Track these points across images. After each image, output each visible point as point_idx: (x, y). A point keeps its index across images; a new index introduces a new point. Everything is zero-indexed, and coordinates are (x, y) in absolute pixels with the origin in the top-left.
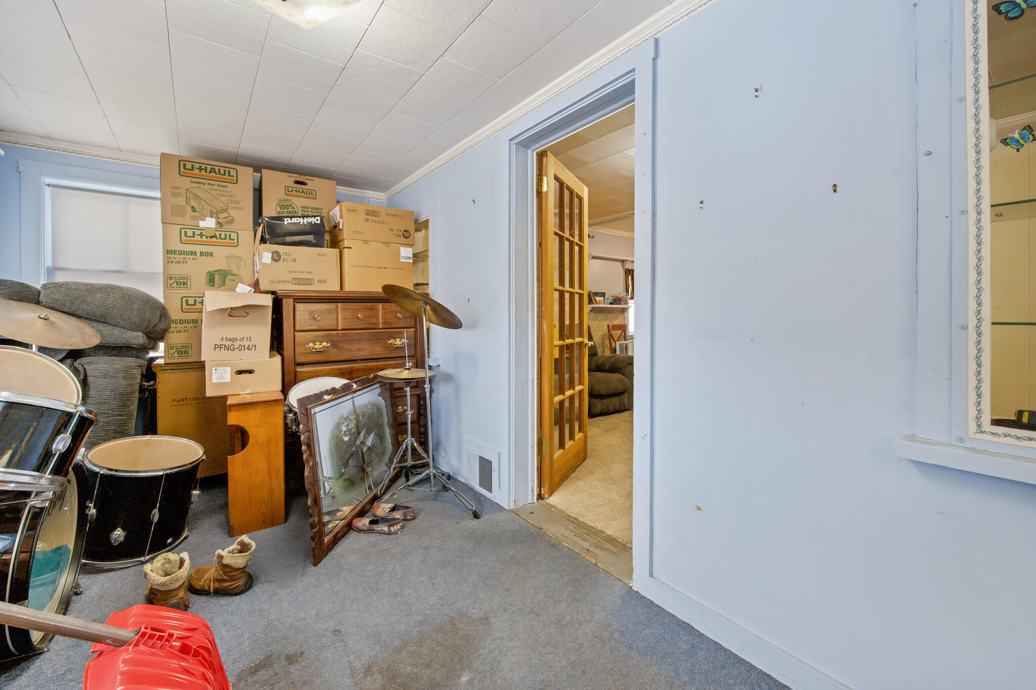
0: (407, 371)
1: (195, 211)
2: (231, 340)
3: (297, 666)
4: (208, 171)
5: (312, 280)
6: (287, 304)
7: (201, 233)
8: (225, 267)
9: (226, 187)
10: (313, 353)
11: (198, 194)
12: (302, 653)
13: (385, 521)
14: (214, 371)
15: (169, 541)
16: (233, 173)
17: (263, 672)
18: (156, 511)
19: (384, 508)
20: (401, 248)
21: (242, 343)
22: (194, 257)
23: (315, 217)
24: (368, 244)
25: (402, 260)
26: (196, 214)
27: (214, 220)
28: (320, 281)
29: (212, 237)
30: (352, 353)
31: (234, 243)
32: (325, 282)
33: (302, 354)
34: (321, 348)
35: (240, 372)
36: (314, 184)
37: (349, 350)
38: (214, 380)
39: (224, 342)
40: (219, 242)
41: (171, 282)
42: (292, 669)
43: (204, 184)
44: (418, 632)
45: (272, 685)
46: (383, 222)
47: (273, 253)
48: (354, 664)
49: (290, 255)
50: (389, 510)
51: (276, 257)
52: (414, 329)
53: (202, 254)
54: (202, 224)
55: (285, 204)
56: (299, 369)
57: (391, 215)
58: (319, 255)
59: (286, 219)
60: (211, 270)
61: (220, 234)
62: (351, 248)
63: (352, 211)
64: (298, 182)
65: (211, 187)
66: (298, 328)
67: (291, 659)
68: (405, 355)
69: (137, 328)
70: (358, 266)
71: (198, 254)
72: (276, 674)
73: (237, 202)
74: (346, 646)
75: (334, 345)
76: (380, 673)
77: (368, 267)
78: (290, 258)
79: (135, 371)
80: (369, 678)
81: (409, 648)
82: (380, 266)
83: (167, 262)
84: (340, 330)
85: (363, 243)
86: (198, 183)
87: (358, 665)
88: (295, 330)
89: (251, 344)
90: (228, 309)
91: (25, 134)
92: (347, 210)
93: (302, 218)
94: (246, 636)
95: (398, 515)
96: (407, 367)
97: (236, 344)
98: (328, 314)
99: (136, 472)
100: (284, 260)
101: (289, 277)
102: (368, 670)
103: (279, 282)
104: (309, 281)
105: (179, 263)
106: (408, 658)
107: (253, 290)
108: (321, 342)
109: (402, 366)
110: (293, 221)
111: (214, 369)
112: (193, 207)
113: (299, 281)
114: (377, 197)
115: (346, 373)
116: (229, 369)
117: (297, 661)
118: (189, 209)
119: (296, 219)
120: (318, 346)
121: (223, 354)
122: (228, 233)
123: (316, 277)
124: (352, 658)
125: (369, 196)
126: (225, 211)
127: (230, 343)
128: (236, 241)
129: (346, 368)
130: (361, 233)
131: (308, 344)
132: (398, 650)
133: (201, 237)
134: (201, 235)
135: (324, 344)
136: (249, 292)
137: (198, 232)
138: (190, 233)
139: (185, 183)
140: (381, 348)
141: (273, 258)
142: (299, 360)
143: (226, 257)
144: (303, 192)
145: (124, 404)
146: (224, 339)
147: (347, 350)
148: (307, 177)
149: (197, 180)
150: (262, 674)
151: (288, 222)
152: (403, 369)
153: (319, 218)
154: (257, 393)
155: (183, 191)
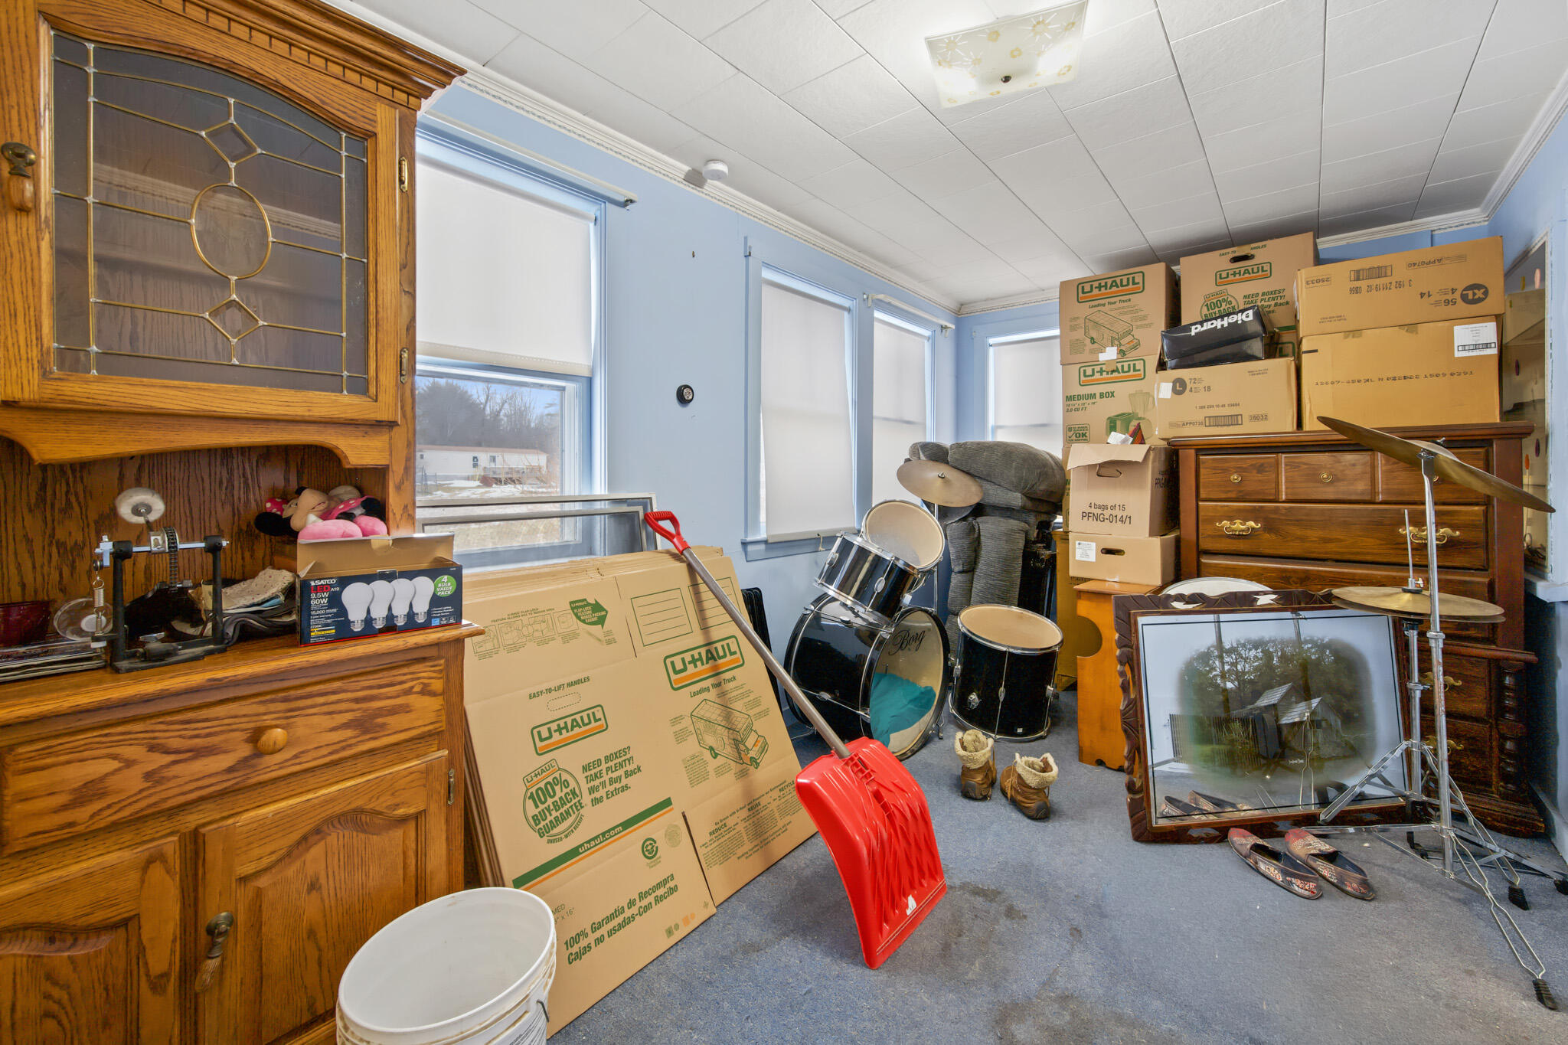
0: (1408, 596)
1: (1094, 342)
2: (1100, 507)
3: (1008, 923)
4: (1109, 286)
5: (1240, 417)
6: (1188, 457)
7: (1101, 369)
8: (1128, 409)
9: (1130, 300)
10: (1229, 536)
11: (1097, 320)
12: (1025, 917)
13: (1292, 864)
14: (1077, 546)
15: (1020, 730)
16: (1139, 278)
17: (981, 899)
18: (1002, 689)
19: (1310, 845)
20: (1456, 328)
21: (1114, 513)
22: (1094, 400)
23: (1242, 311)
24: (1361, 335)
25: (1457, 354)
26: (1096, 346)
27: (1115, 349)
28: (1256, 418)
29: (1113, 371)
30: (1307, 545)
31: (1140, 375)
32: (1265, 417)
33: (1209, 536)
34: (1243, 531)
35: (1109, 551)
36: (1264, 253)
37: (1302, 539)
38: (1078, 558)
39: (1093, 510)
40: (1121, 377)
41: (1070, 434)
42: (1003, 920)
43: (1104, 305)
44: (1170, 1030)
45: (976, 916)
46: (1399, 285)
47: (1175, 382)
48: (1058, 978)
49: (1201, 381)
50: (1317, 852)
51: (1179, 387)
52: (1483, 508)
53: (1102, 395)
54: (1103, 357)
55: (1215, 301)
56: (1204, 560)
57: (1423, 263)
58: (1252, 373)
59: (1193, 327)
60: (1113, 414)
61: (1123, 366)
62: (1316, 351)
63: (1318, 281)
64: (1236, 260)
65: (1113, 306)
66: (1203, 495)
67: (1010, 912)
68: (1405, 562)
69: (1016, 488)
70: (1332, 383)
71: (1098, 396)
72: (988, 912)
73: (1144, 318)
74: (1070, 953)
75: (1270, 526)
76: (1073, 1014)
77: (1359, 381)
78: (1201, 386)
79: (1017, 536)
80: (1057, 1006)
81: (1136, 1033)
82: (1390, 376)
83: (1067, 410)
84: (1284, 502)
85: (1346, 337)
86: (1098, 305)
87: (1061, 982)
88: (1198, 498)
89: (1125, 514)
90: (1096, 465)
91: (975, 302)
92: (1307, 283)
93: (1219, 320)
94: (1001, 859)
95: (1326, 870)
96: (1410, 587)
97: (1107, 513)
98: (1258, 473)
99: (991, 642)
100: (1191, 391)
101: (1200, 416)
102: (1064, 999)
103: (1184, 424)
104: (1234, 420)
105: (1078, 410)
106: (1122, 1040)
107: (1131, 439)
108: (1245, 520)
109: (1400, 583)
110: (1205, 328)
111: (1077, 542)
112: (1092, 338)
113: (1216, 421)
114: (1457, 222)
115: (1293, 579)
116: (1093, 545)
117: (1013, 919)
118: (1088, 341)
119: (1209, 323)
120: (1238, 526)
121: (1092, 525)
122: (1132, 363)
123: (1245, 411)
124: (1063, 970)
125: (1434, 227)
126: (1129, 333)
127: (1100, 511)
128: (1142, 372)
129: (1294, 571)
130: (1340, 318)
131: (1220, 522)
132: (1119, 1019)
133: (1101, 375)
134: (1101, 372)
135: (1252, 524)
136: (1124, 441)
137: (1097, 368)
138: (1089, 372)
139: (1084, 310)
140: (1378, 542)
141: (1175, 391)
142: (1205, 544)
143: (1130, 395)
144: (1247, 272)
145: (1007, 570)
146: (1093, 505)
147: (1297, 538)
148: (1253, 245)
149: (1096, 303)
150: (979, 901)
151: (1197, 331)
152: (1400, 590)
153: (1250, 312)
154: (1128, 583)
155: (1081, 322)
